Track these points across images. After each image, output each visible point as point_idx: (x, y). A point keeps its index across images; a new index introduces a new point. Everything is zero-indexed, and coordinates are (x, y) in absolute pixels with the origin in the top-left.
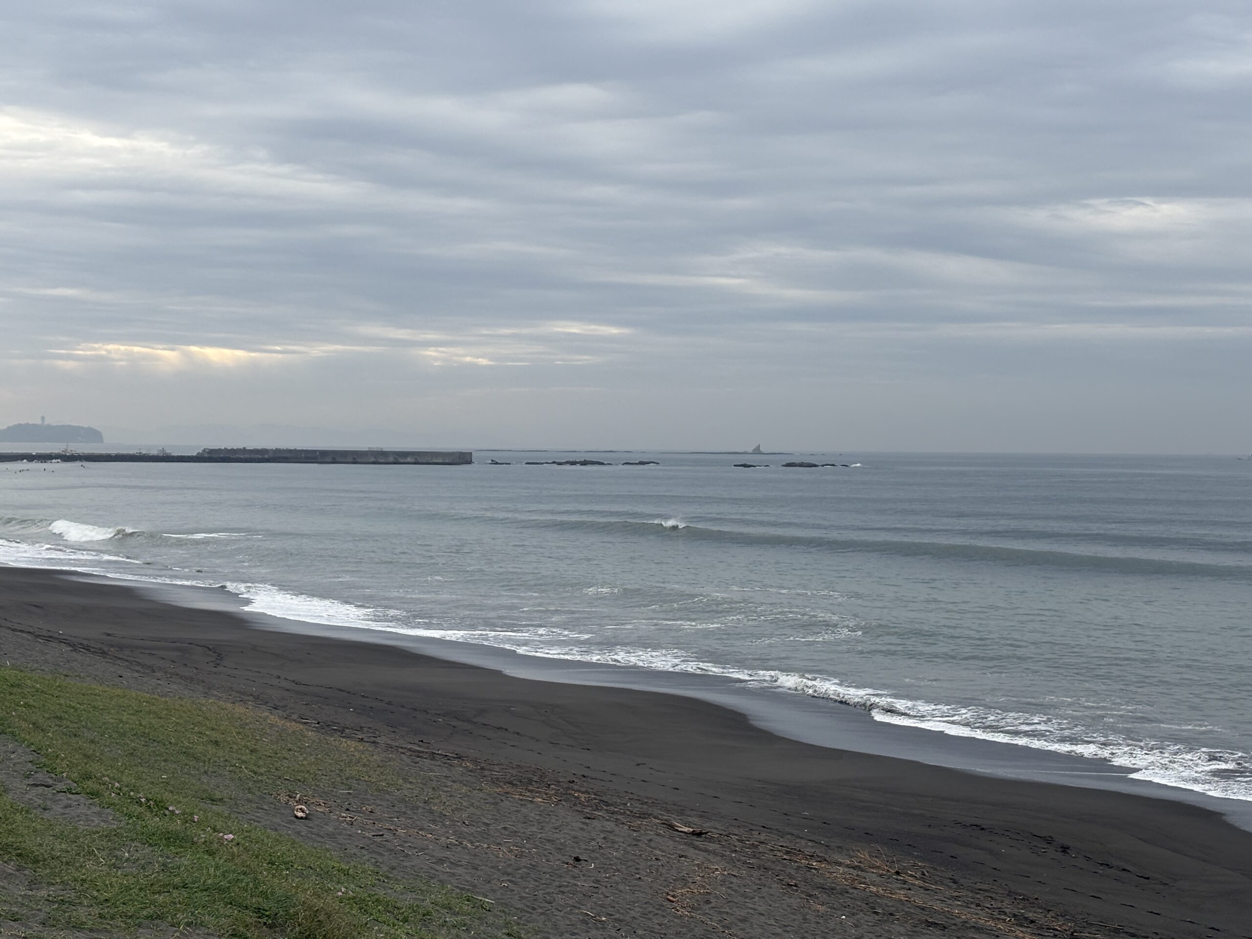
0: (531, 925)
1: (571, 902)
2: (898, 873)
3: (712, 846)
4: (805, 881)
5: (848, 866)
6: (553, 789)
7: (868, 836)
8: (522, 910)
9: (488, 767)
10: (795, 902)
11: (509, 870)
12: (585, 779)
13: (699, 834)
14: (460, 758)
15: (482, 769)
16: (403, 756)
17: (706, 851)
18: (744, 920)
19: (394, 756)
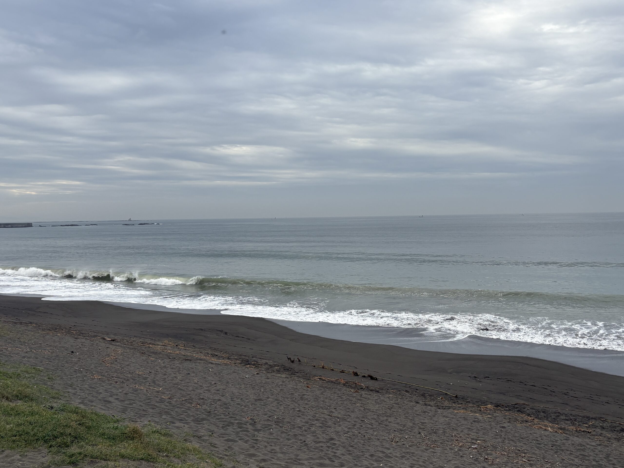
0: (56, 374)
1: (70, 366)
2: (177, 346)
3: (118, 344)
4: (148, 351)
5: (161, 345)
6: (64, 331)
7: (167, 336)
8: (53, 370)
9: (41, 325)
10: (144, 358)
11: (49, 358)
12: (75, 327)
13: (114, 340)
14: (31, 323)
15: (39, 326)
16: (10, 324)
17: (116, 345)
18: (128, 365)
19: (6, 324)
